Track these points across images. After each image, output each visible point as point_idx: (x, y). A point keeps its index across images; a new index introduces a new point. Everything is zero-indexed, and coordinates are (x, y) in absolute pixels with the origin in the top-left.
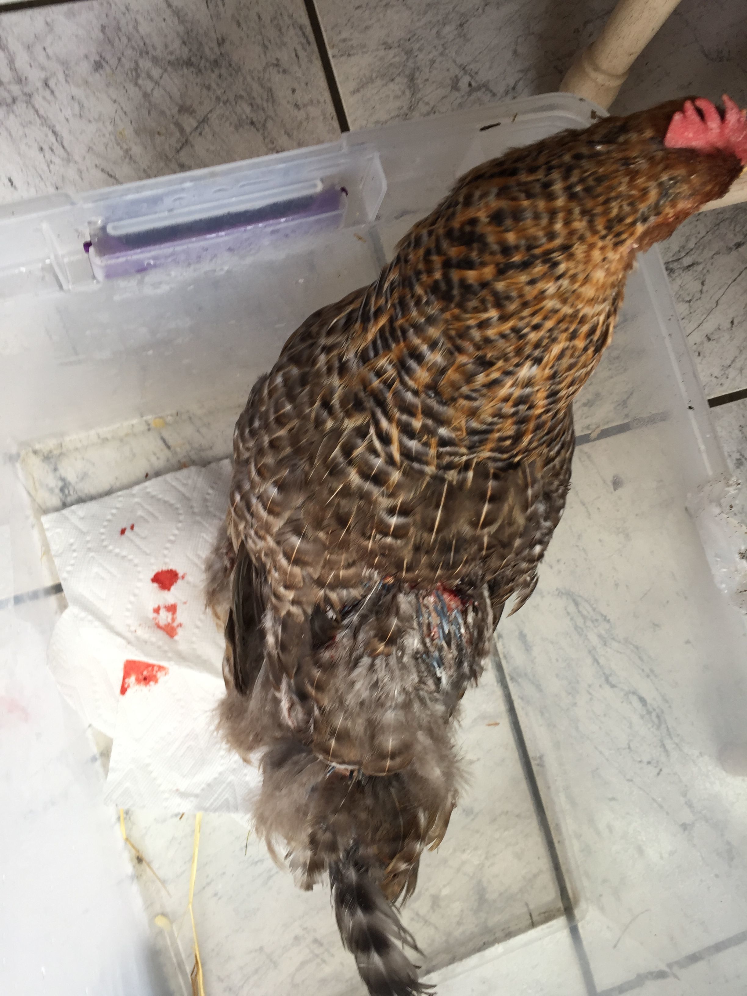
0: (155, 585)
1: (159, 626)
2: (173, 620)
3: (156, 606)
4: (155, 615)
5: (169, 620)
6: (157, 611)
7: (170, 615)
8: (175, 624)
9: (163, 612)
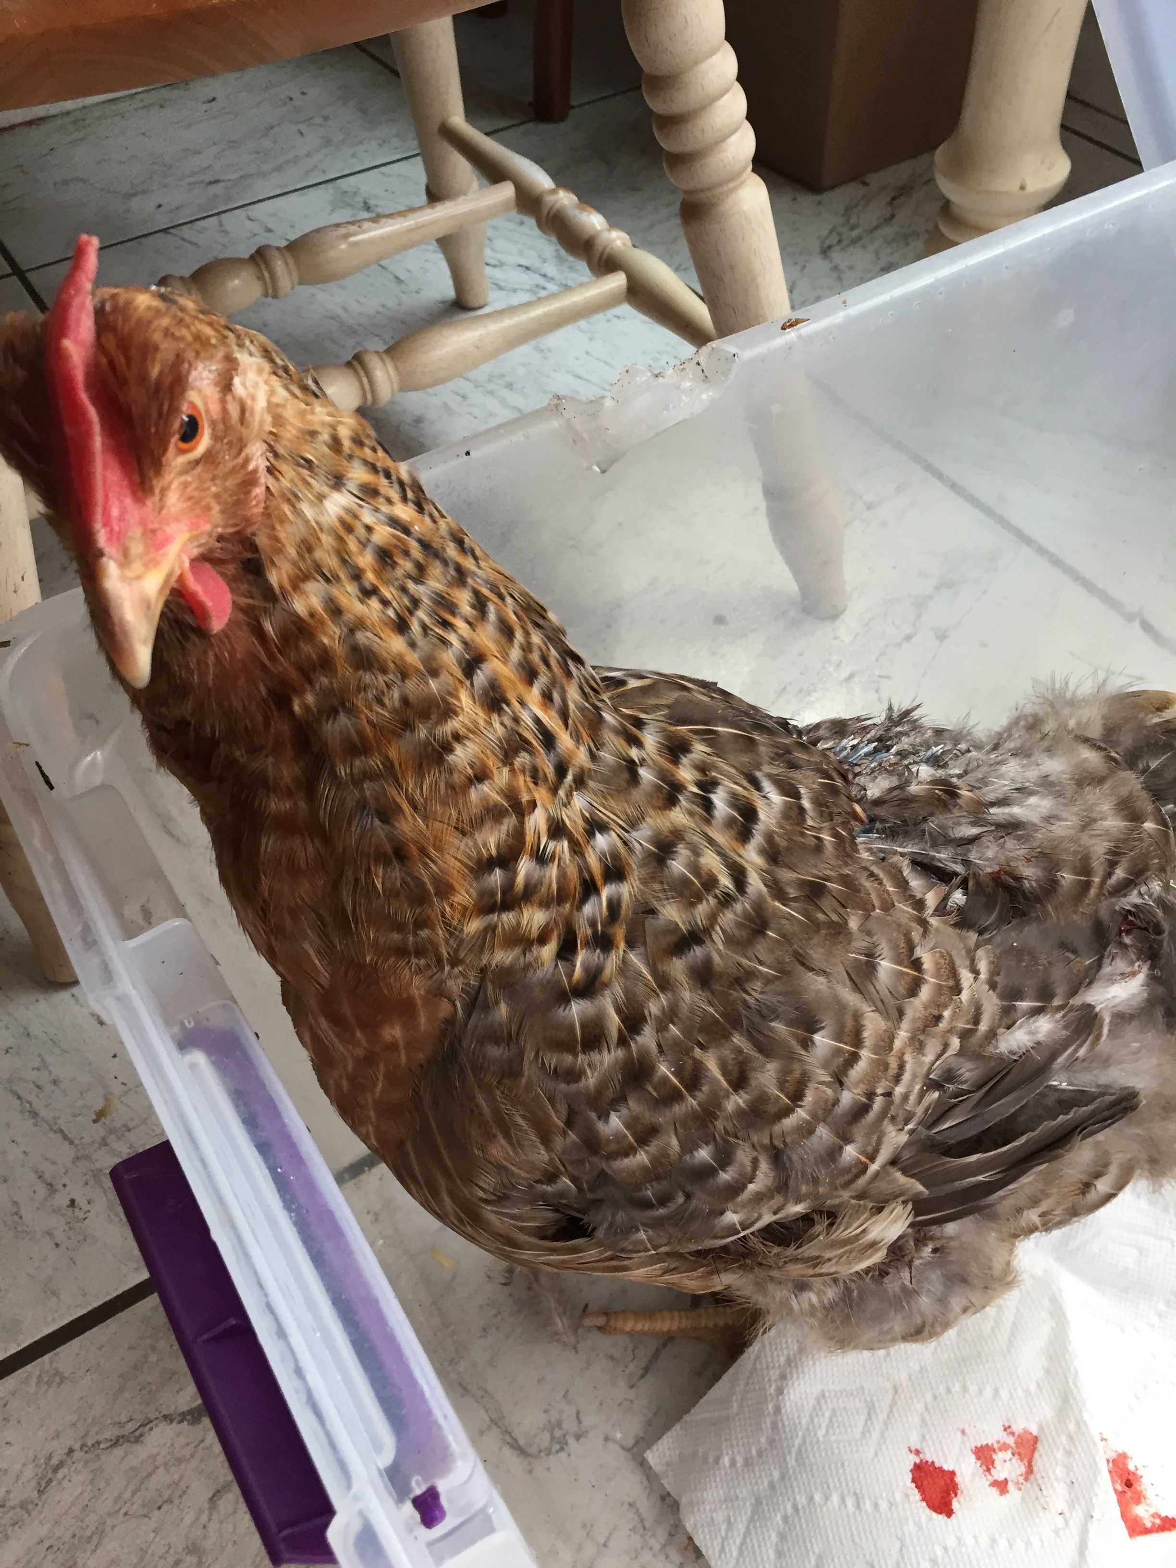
0: (955, 1505)
1: (1030, 1470)
2: (1004, 1447)
3: (995, 1491)
4: (1011, 1486)
5: (1008, 1454)
6: (1001, 1486)
7: (999, 1457)
8: (1011, 1441)
9: (1001, 1472)
